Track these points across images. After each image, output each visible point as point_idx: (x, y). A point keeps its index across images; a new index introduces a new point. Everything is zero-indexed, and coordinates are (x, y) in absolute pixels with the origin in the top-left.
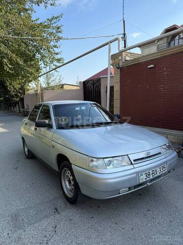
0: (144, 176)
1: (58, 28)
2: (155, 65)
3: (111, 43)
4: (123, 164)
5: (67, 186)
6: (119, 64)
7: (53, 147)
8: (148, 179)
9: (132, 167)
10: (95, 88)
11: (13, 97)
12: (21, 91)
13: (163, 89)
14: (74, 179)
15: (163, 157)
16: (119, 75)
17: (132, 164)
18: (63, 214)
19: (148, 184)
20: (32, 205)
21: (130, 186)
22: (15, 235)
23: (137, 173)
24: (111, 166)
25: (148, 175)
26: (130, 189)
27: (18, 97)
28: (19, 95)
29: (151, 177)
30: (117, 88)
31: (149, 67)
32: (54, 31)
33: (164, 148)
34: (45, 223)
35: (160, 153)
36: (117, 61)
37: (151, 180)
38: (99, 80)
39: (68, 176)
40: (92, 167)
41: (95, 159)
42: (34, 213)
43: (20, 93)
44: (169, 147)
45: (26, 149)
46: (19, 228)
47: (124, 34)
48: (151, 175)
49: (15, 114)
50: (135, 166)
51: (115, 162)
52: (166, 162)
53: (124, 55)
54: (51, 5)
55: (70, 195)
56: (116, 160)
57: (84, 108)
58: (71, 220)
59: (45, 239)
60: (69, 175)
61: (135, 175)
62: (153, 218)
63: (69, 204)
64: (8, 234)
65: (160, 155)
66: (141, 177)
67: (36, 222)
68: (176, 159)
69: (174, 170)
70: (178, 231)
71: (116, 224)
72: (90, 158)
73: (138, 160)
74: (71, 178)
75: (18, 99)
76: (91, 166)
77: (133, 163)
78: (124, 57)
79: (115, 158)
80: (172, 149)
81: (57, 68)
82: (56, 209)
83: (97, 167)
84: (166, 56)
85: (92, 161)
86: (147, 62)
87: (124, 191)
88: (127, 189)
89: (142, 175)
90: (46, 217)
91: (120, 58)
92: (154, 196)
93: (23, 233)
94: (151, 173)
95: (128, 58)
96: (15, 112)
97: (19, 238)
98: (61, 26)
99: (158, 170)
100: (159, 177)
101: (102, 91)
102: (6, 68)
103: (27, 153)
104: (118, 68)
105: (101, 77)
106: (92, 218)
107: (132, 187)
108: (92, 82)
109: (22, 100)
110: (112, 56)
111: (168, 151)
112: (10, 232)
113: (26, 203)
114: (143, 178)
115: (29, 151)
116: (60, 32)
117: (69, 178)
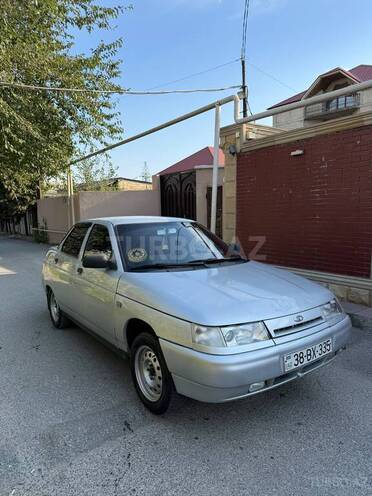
0: (293, 360)
1: (113, 66)
2: (304, 151)
3: (220, 105)
4: (254, 337)
5: (146, 380)
6: (234, 147)
7: (120, 305)
8: (300, 365)
9: (270, 342)
10: (184, 187)
11: (14, 202)
12: (31, 192)
13: (320, 197)
14: (163, 366)
15: (326, 325)
16: (235, 167)
17: (270, 337)
18: (141, 432)
19: (300, 374)
20: (79, 417)
21: (267, 378)
22: (54, 472)
23: (281, 354)
24: (234, 341)
25: (299, 358)
26: (267, 383)
27: (24, 204)
28: (29, 198)
29: (306, 362)
30: (230, 192)
31: (293, 153)
32: (104, 73)
33: (326, 309)
34: (107, 450)
35: (320, 318)
36: (230, 139)
37: (305, 368)
38: (192, 174)
39: (149, 361)
40: (199, 343)
41: (203, 329)
42: (85, 431)
43: (29, 195)
44: (336, 307)
45: (54, 310)
46: (59, 460)
47: (244, 87)
48: (306, 359)
49: (16, 237)
50: (277, 341)
51: (240, 334)
52: (330, 335)
53: (245, 130)
54: (100, 26)
55: (152, 397)
56: (243, 330)
57: (173, 231)
58: (156, 443)
59: (112, 478)
60: (152, 359)
61: (277, 358)
62: (309, 438)
63: (149, 415)
64: (40, 470)
65: (321, 322)
66: (289, 362)
67: (91, 448)
68: (347, 329)
69: (345, 348)
70: (355, 459)
71: (241, 448)
72: (196, 327)
73: (282, 330)
74: (156, 364)
75: (25, 208)
76: (197, 340)
77: (273, 335)
78: (244, 134)
79: (241, 327)
80: (341, 311)
81: (107, 149)
82: (126, 424)
83: (207, 343)
84: (326, 135)
85: (199, 332)
86: (289, 144)
87: (257, 388)
88: (262, 384)
89: (289, 358)
90: (109, 438)
91: (237, 135)
92: (308, 398)
93: (69, 469)
94: (305, 354)
95: (252, 136)
96: (16, 233)
97: (62, 478)
98: (117, 63)
99: (318, 349)
100: (318, 362)
101: (197, 196)
102: (9, 146)
103: (56, 318)
104: (233, 154)
105: (196, 167)
106: (197, 438)
107: (270, 380)
108: (177, 177)
109: (33, 209)
110: (221, 129)
111: (334, 315)
112: (43, 468)
113: (67, 413)
114: (291, 364)
115: (60, 312)
116: (115, 74)
117: (152, 365)
